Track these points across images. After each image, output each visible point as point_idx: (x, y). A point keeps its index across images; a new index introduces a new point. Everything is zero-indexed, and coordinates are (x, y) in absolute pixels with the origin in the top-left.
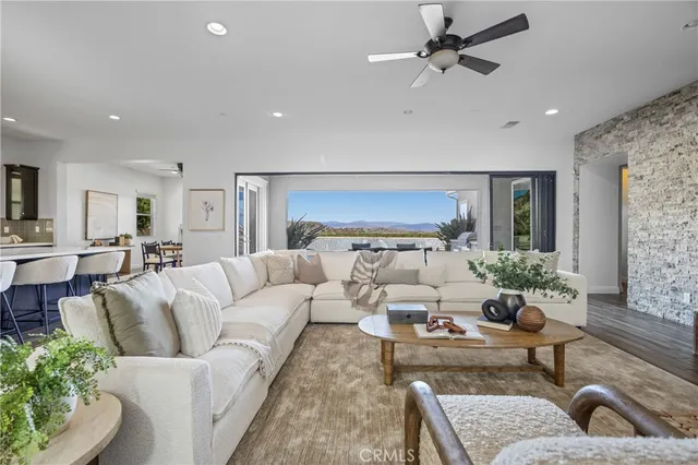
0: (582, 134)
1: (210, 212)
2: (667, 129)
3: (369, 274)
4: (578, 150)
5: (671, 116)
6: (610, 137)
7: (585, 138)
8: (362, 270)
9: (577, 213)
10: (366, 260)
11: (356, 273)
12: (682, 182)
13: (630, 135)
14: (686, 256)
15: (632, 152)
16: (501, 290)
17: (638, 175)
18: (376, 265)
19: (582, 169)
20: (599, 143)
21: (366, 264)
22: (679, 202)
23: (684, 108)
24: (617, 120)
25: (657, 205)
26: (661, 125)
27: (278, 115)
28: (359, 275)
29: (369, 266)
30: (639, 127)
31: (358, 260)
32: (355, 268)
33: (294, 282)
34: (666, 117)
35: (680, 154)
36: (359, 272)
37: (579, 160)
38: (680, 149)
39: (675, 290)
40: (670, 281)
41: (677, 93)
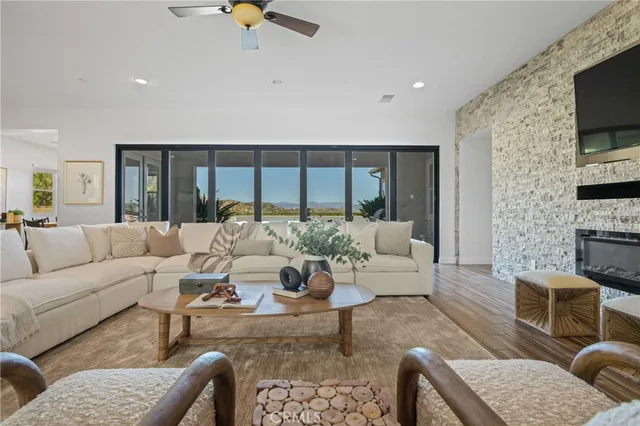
0: (460, 109)
1: (88, 185)
2: (518, 101)
3: (228, 246)
4: (458, 125)
5: (521, 88)
6: (479, 112)
7: (462, 114)
8: (222, 242)
9: (457, 186)
11: (215, 245)
12: (529, 153)
13: (493, 109)
14: (532, 225)
17: (499, 147)
18: (237, 236)
19: (461, 144)
20: (472, 118)
22: (527, 172)
23: (529, 81)
24: (485, 95)
25: (512, 176)
26: (514, 98)
27: (142, 82)
28: (218, 247)
29: (229, 238)
30: (499, 101)
31: (219, 232)
32: (215, 240)
33: (144, 254)
34: (517, 91)
35: (527, 125)
36: (219, 243)
37: (459, 135)
38: (527, 121)
39: (525, 257)
40: (521, 249)
41: (525, 66)
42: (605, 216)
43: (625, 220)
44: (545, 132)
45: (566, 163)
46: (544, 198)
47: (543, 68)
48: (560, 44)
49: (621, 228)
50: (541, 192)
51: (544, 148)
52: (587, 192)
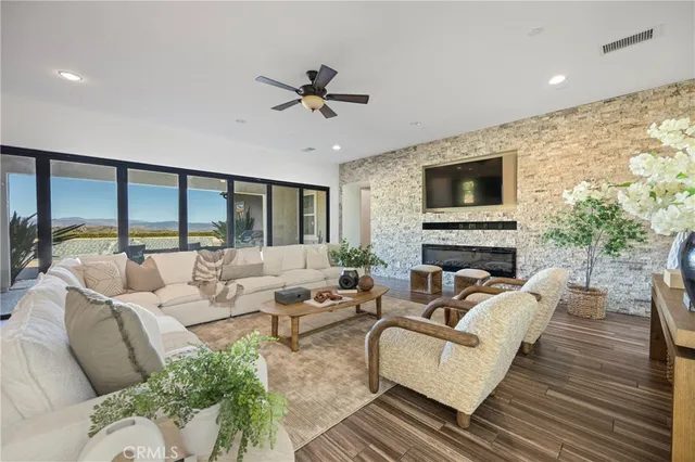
0: (344, 164)
2: (389, 171)
3: (214, 272)
4: (341, 175)
5: (391, 164)
6: (360, 170)
7: (346, 168)
8: (205, 269)
10: (206, 259)
11: (198, 273)
12: (396, 202)
13: (372, 171)
14: (398, 242)
15: (372, 182)
16: (345, 269)
17: (376, 195)
18: (220, 262)
19: (344, 190)
20: (354, 172)
21: (208, 264)
22: (395, 213)
23: (397, 162)
24: (365, 160)
25: (385, 214)
26: (387, 168)
28: (203, 275)
29: (212, 265)
30: (376, 167)
31: (198, 260)
32: (196, 268)
34: (389, 165)
35: (395, 187)
36: (201, 271)
37: (342, 182)
38: (395, 184)
39: (393, 260)
40: (391, 256)
41: (394, 152)
42: (435, 237)
43: (443, 239)
44: (406, 192)
45: (418, 211)
46: (405, 228)
47: (405, 157)
48: (415, 148)
49: (442, 243)
50: (402, 225)
51: (405, 201)
52: (427, 226)
